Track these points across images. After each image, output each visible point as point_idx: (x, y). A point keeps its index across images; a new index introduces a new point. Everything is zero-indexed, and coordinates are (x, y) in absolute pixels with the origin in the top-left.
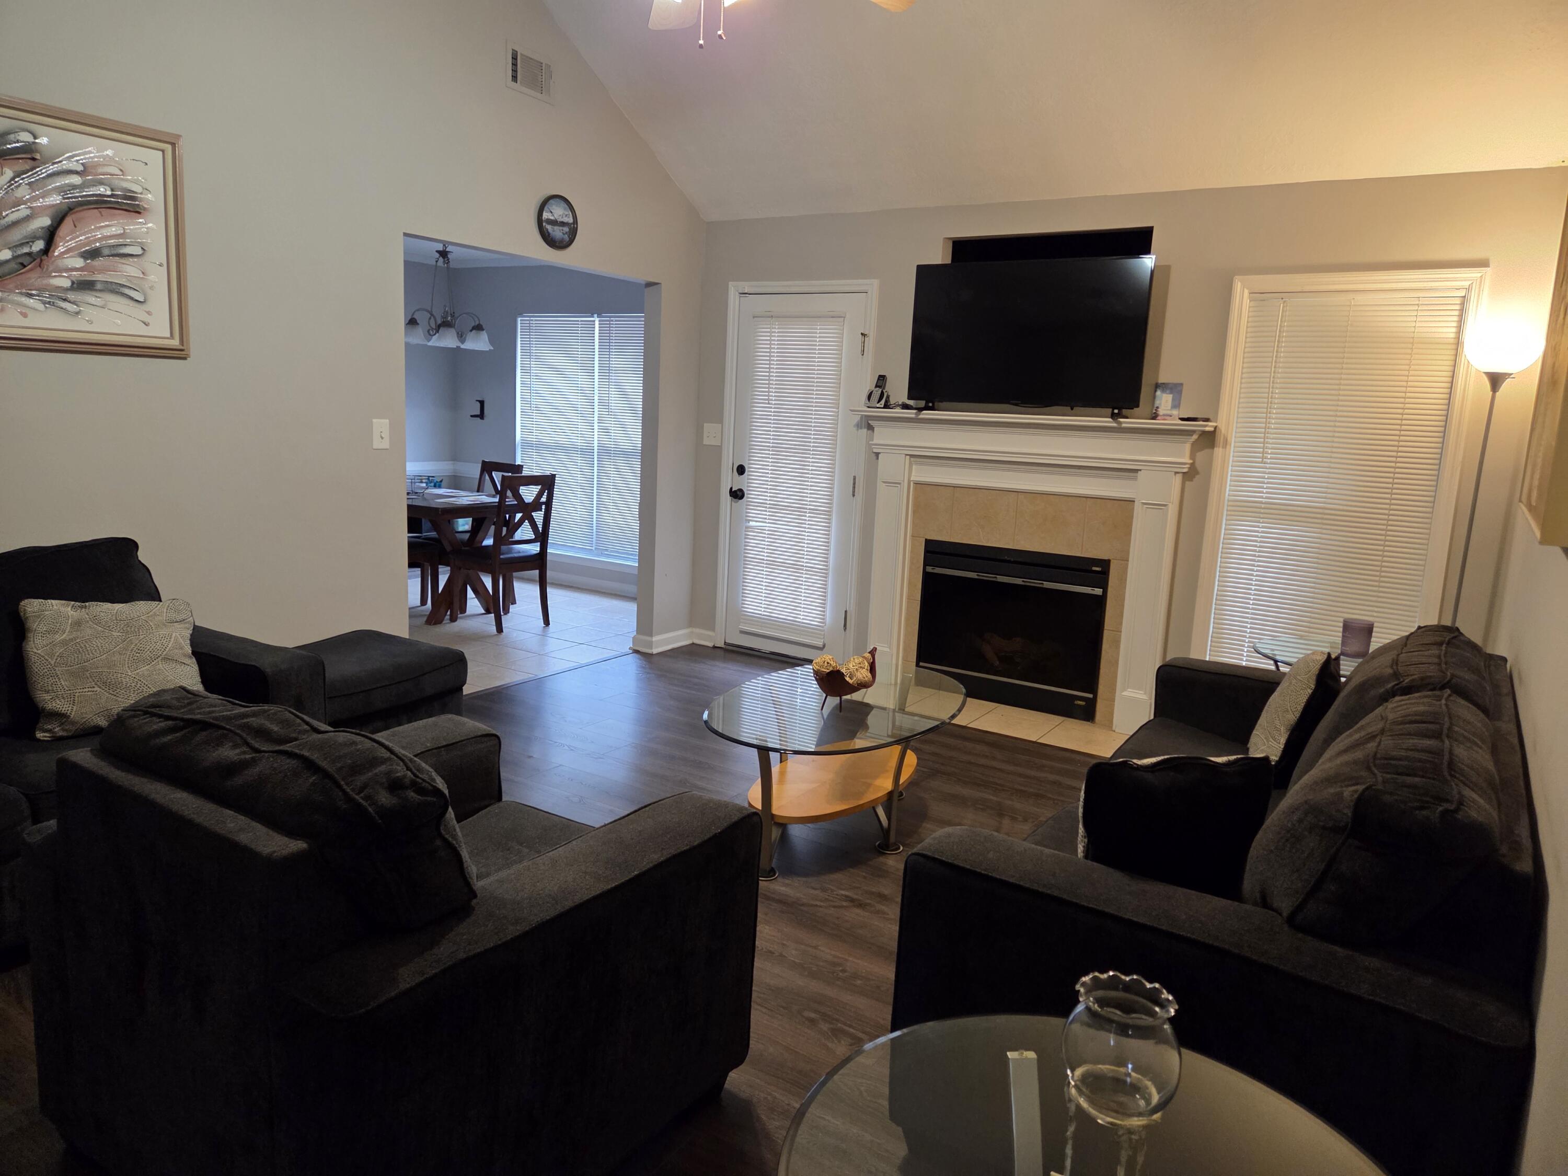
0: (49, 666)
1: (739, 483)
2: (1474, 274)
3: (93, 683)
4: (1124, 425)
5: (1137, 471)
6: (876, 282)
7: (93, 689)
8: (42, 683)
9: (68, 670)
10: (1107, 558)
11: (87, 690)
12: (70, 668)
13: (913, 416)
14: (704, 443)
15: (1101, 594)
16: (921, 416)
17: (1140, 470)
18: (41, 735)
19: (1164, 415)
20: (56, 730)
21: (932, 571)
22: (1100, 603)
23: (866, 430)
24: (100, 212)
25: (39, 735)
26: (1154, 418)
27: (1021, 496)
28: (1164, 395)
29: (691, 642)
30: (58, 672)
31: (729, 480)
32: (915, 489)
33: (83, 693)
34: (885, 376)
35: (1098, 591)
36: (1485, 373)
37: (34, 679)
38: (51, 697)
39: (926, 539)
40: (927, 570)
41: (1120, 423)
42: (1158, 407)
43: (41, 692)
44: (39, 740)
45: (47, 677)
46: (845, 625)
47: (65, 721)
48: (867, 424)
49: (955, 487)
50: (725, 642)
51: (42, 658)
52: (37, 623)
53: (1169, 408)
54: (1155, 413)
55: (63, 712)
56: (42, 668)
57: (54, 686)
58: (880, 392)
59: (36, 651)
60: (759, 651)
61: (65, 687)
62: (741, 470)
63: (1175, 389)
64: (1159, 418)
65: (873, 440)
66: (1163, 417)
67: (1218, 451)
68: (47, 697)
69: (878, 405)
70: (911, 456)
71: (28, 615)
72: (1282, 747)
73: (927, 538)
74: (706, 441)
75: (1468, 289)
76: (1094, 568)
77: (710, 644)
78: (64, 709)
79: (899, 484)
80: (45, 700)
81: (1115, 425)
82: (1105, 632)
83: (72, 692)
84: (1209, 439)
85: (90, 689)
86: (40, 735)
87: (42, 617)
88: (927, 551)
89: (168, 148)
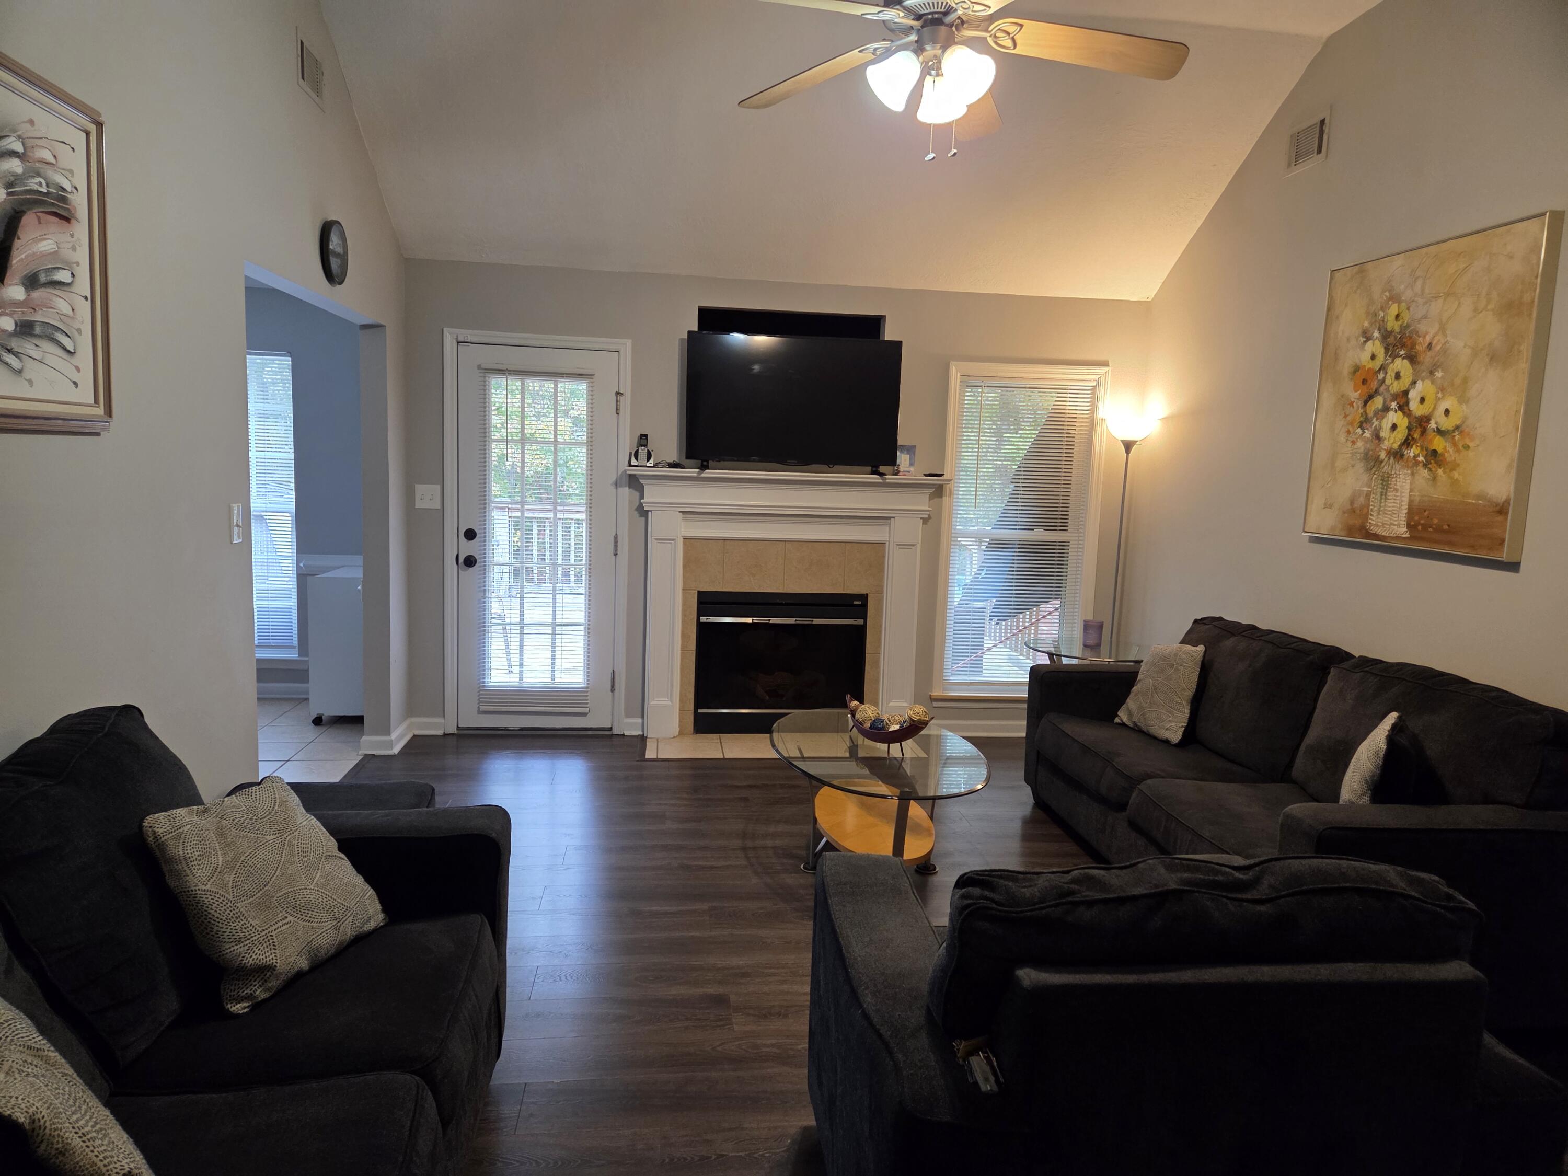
0: (229, 904)
1: (468, 548)
2: (1102, 370)
3: (284, 912)
4: (888, 481)
5: (890, 518)
6: (629, 342)
7: (286, 921)
8: (229, 931)
9: (250, 904)
10: (865, 593)
11: (280, 924)
12: (251, 899)
13: (695, 475)
14: (416, 507)
15: (863, 624)
16: (703, 475)
17: (894, 517)
18: (238, 1006)
19: (904, 472)
20: (257, 993)
21: (705, 621)
22: (861, 632)
23: (627, 488)
24: (39, 218)
25: (233, 1008)
26: (896, 474)
27: (788, 545)
28: (903, 455)
29: (412, 735)
30: (242, 910)
31: (453, 546)
32: (684, 544)
33: (280, 930)
34: (647, 435)
35: (860, 622)
36: (1122, 441)
37: (216, 928)
38: (246, 947)
39: (699, 592)
40: (701, 621)
41: (886, 479)
42: (899, 465)
43: (230, 945)
44: (237, 1016)
45: (233, 920)
46: (613, 686)
47: (270, 976)
48: (634, 482)
49: (725, 540)
50: (458, 727)
51: (218, 896)
52: (181, 848)
53: (908, 466)
54: (897, 470)
55: (268, 963)
56: (222, 909)
57: (244, 930)
58: (646, 451)
59: (204, 888)
60: (505, 729)
61: (258, 928)
62: (470, 535)
63: (910, 450)
64: (900, 474)
65: (643, 499)
66: (903, 473)
67: (945, 499)
68: (239, 949)
69: (648, 464)
70: (683, 513)
71: (163, 839)
72: (1188, 715)
73: (699, 590)
74: (419, 505)
75: (1098, 381)
76: (856, 603)
77: (440, 732)
78: (268, 959)
79: (673, 540)
80: (240, 953)
81: (880, 481)
82: (867, 655)
83: (266, 931)
84: (939, 492)
85: (284, 922)
86: (239, 1008)
87: (183, 836)
88: (700, 603)
89: (92, 128)
